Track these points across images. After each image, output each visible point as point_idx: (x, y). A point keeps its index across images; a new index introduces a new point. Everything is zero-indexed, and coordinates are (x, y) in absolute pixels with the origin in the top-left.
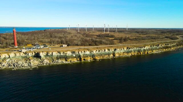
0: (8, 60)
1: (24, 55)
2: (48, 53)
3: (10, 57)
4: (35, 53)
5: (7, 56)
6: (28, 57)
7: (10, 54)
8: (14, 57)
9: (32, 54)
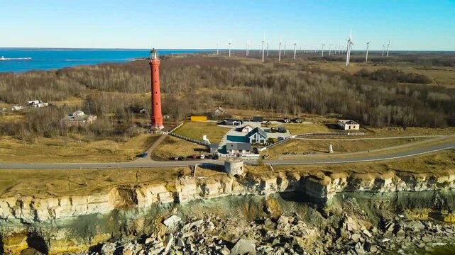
0: (171, 222)
1: (239, 190)
2: (358, 181)
3: (177, 201)
4: (289, 177)
5: (167, 199)
6: (258, 198)
7: (178, 189)
8: (198, 201)
9: (276, 187)
